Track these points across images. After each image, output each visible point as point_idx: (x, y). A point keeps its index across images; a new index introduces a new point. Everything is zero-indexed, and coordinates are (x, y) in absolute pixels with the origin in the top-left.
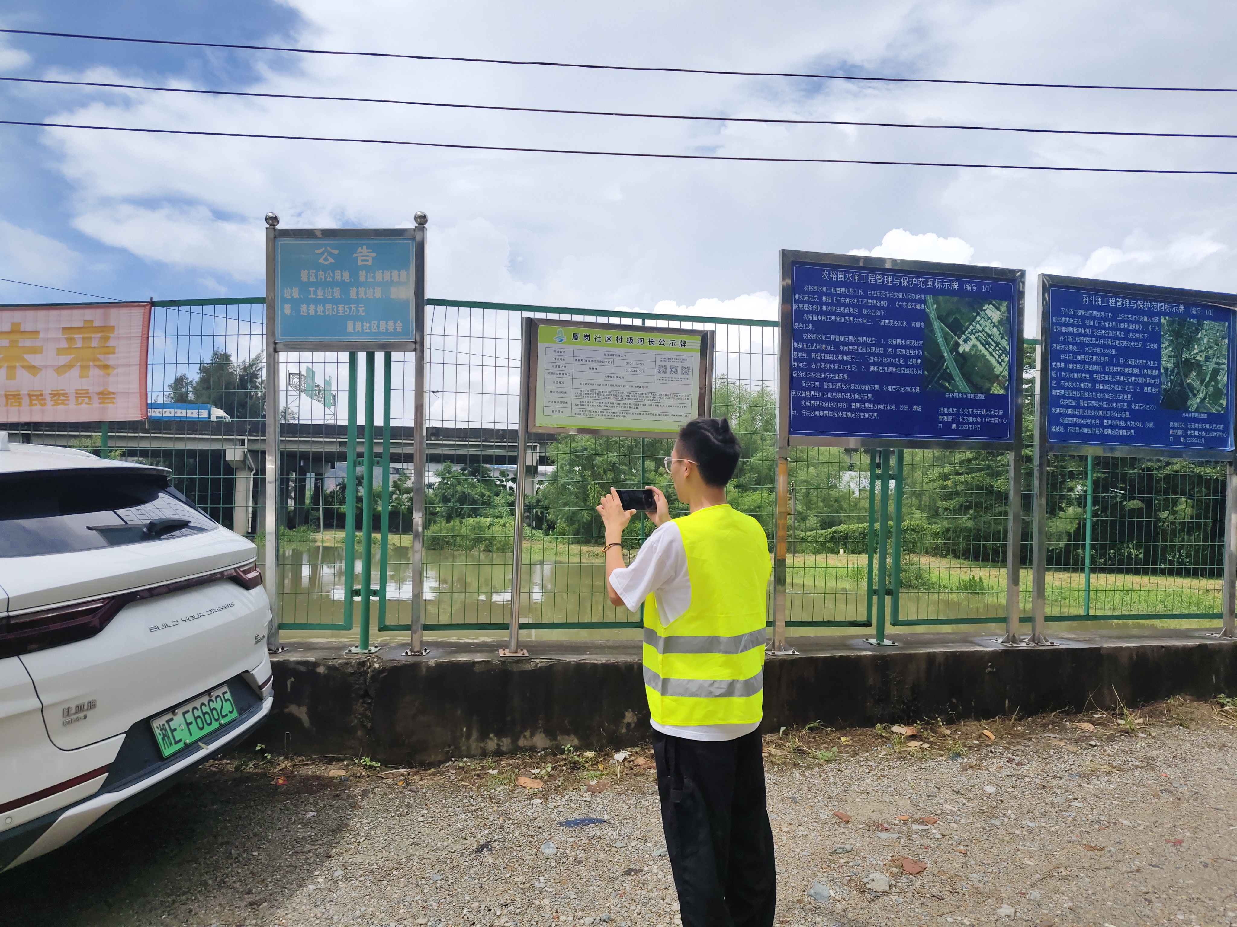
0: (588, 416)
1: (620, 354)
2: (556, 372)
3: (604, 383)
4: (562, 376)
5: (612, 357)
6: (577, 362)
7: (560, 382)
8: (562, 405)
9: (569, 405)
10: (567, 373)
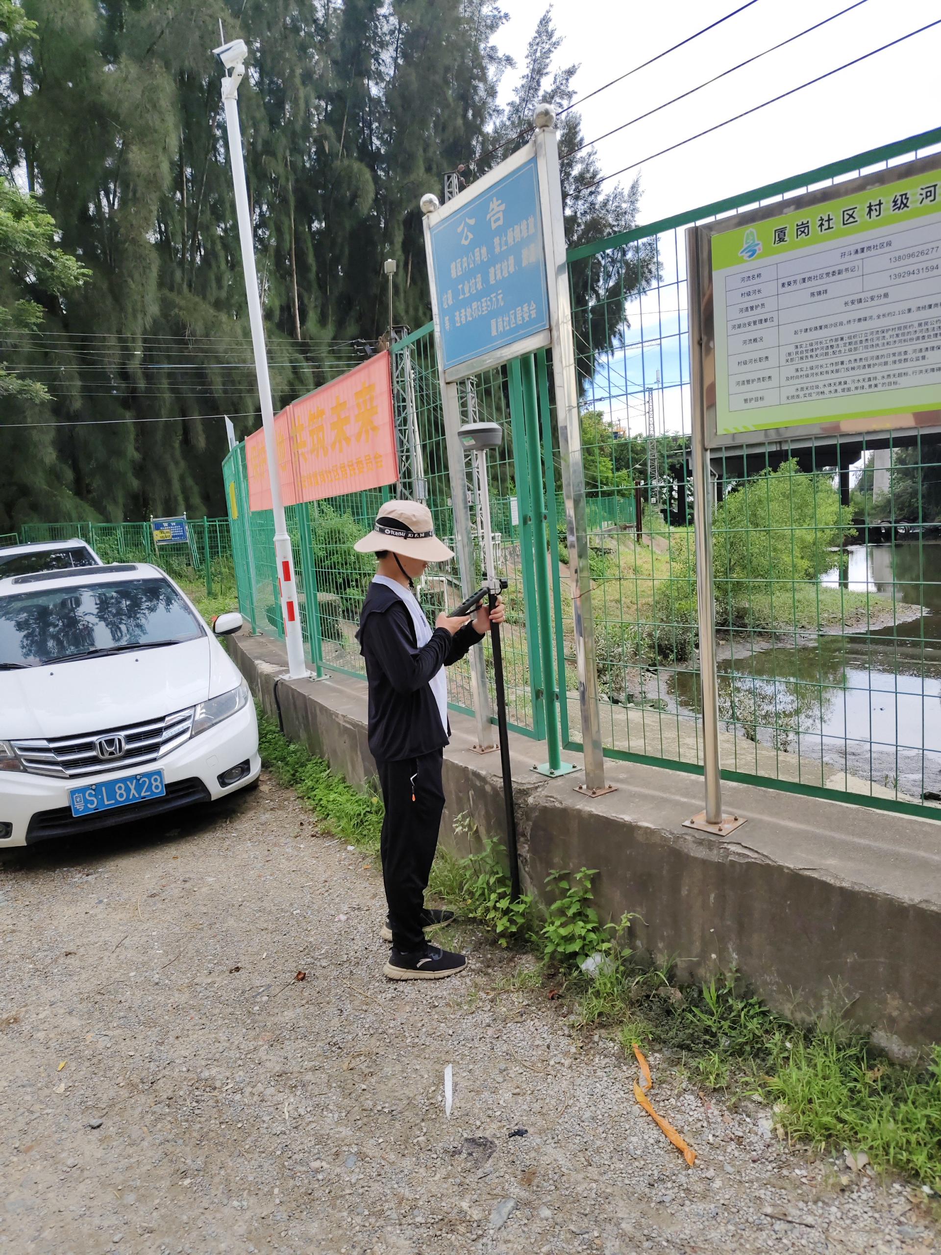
0: (814, 397)
1: (877, 242)
2: (746, 321)
3: (844, 318)
4: (759, 326)
5: (860, 255)
6: (787, 289)
7: (755, 340)
8: (763, 385)
9: (774, 382)
10: (768, 316)
